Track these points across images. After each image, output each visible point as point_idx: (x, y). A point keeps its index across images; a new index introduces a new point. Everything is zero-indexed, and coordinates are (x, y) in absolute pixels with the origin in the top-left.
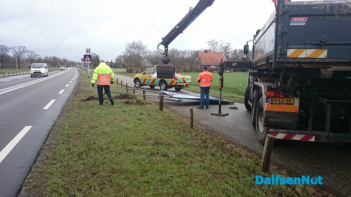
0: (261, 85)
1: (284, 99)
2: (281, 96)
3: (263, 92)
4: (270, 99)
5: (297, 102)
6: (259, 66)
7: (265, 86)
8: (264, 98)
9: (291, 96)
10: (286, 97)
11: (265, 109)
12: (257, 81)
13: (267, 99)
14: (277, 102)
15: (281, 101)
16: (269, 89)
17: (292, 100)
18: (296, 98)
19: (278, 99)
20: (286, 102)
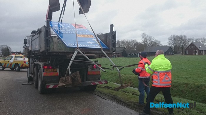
0: (40, 63)
1: (52, 70)
2: (51, 68)
3: (41, 67)
4: (45, 70)
5: (58, 71)
6: (36, 53)
7: (42, 64)
8: (42, 69)
9: (55, 68)
10: (53, 68)
11: (43, 75)
12: (36, 61)
13: (44, 70)
14: (49, 71)
15: (51, 70)
16: (45, 65)
17: (56, 70)
18: (57, 69)
19: (49, 70)
20: (53, 71)
